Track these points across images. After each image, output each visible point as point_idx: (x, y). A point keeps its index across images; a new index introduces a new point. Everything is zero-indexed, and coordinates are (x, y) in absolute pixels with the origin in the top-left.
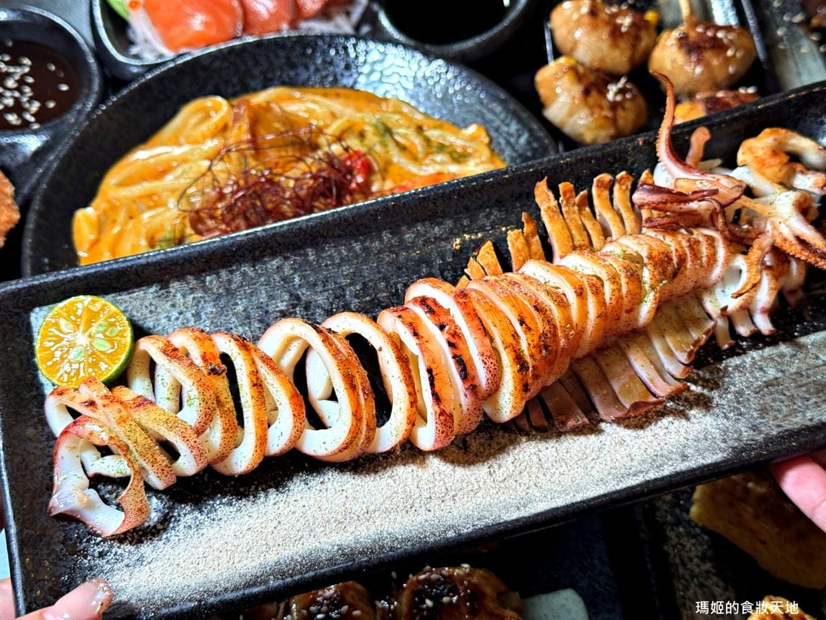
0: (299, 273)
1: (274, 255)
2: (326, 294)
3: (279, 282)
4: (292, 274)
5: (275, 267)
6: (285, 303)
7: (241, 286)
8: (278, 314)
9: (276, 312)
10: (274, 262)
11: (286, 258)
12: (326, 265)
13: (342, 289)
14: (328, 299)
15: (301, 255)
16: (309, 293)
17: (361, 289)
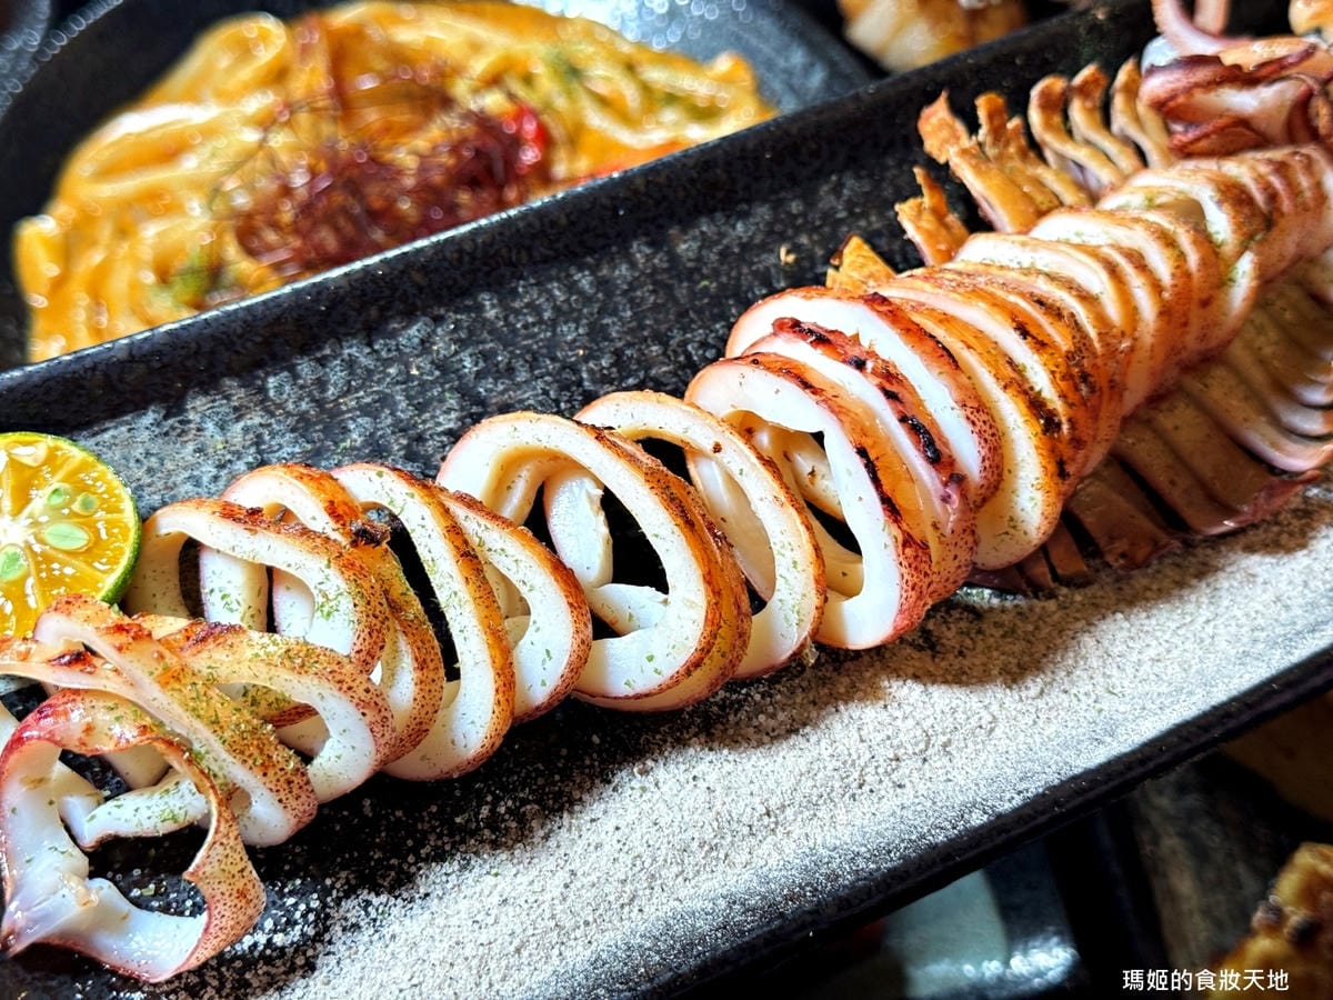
0: (470, 350)
1: (410, 316)
2: (540, 384)
3: (431, 373)
4: (456, 353)
5: (416, 341)
6: (453, 415)
7: (348, 391)
8: (445, 439)
9: (439, 434)
10: (413, 331)
11: (438, 320)
12: (526, 327)
13: (574, 369)
14: (545, 392)
15: (468, 310)
16: (501, 387)
17: (612, 365)
